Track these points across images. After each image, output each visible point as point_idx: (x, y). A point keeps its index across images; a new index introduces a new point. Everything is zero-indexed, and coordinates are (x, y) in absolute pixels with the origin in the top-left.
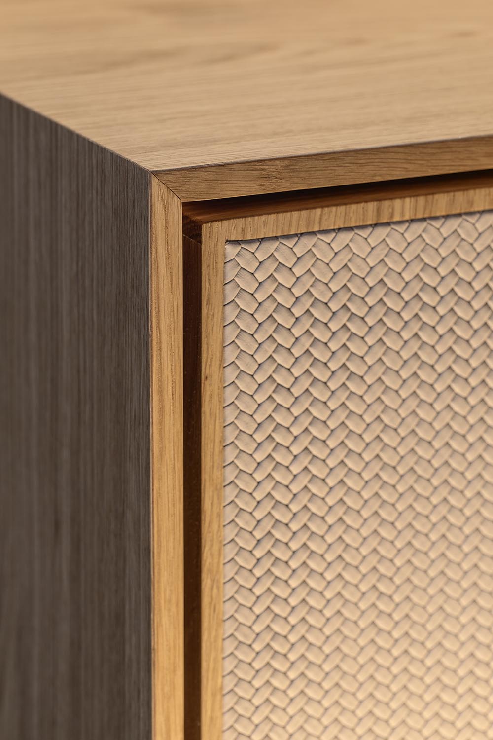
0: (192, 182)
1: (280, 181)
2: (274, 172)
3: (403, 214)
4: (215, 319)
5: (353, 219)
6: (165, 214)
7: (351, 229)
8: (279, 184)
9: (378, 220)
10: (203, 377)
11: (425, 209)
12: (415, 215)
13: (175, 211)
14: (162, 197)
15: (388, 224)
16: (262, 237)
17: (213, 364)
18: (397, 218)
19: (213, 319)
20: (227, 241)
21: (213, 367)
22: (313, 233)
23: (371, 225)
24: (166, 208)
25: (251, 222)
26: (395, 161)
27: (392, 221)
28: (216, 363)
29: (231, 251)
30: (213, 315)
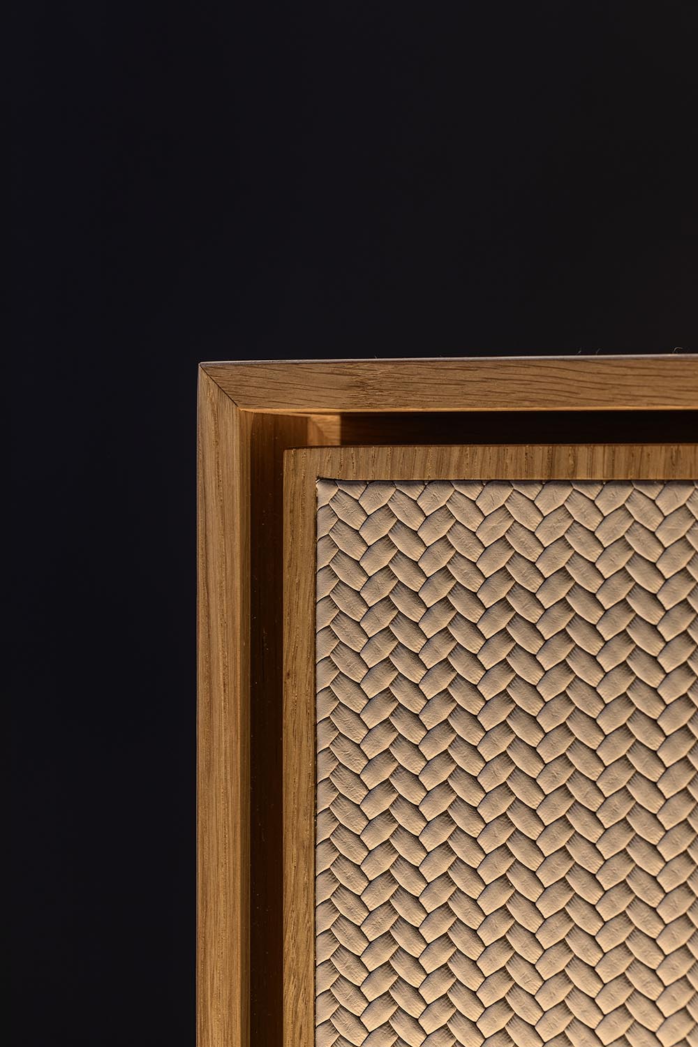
0: (253, 382)
1: (380, 393)
2: (370, 380)
3: (591, 471)
4: (302, 591)
5: (511, 469)
6: (215, 424)
7: (508, 483)
8: (377, 397)
9: (551, 475)
10: (284, 673)
11: (629, 467)
12: (613, 474)
13: (228, 421)
14: (211, 399)
15: (568, 483)
16: (370, 478)
17: (298, 657)
18: (582, 476)
19: (298, 589)
20: (318, 478)
21: (298, 660)
22: (449, 483)
23: (540, 482)
24: (216, 415)
25: (354, 456)
26: (559, 381)
27: (574, 479)
28: (303, 655)
29: (325, 494)
30: (298, 584)
